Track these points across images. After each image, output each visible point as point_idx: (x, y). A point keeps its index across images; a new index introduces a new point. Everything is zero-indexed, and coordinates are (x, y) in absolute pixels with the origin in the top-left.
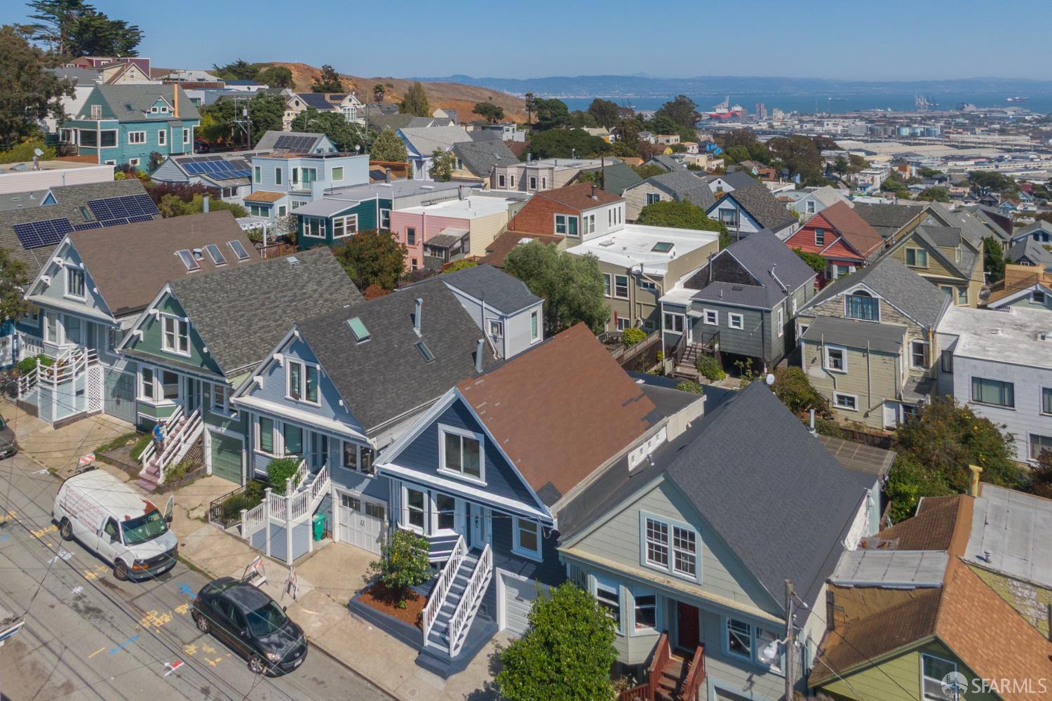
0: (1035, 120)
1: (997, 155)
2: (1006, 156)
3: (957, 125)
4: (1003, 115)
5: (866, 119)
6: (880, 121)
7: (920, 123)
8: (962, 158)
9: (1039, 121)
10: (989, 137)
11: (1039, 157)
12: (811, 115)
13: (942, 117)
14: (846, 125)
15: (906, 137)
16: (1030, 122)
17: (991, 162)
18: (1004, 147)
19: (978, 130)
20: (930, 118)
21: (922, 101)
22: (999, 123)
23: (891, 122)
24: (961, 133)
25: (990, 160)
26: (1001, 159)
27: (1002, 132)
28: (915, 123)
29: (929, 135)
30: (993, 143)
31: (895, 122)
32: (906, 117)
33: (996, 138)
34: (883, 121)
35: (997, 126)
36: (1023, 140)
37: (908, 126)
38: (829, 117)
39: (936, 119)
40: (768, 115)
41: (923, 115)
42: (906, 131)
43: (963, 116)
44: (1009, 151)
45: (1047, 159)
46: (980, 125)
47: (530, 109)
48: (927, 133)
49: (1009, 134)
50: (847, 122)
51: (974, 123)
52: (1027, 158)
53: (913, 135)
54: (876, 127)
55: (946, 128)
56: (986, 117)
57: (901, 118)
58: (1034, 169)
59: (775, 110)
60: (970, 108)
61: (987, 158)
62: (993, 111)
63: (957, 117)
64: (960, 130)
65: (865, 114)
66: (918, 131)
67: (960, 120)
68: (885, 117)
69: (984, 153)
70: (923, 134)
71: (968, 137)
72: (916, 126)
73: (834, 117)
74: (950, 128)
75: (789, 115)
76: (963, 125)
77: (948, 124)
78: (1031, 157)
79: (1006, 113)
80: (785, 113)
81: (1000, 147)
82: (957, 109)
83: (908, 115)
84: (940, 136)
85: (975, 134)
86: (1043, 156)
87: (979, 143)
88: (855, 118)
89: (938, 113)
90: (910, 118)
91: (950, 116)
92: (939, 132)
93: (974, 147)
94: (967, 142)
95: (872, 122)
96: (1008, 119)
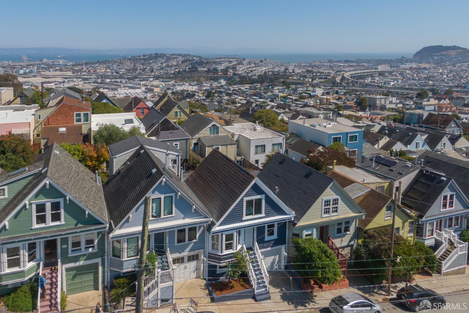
0: (72, 65)
1: (63, 80)
2: (66, 80)
3: (42, 68)
4: (58, 63)
6: (8, 67)
7: (27, 68)
8: (49, 82)
9: (73, 65)
10: (56, 73)
11: (77, 80)
13: (35, 65)
15: (22, 74)
16: (70, 66)
17: (60, 83)
18: (64, 77)
19: (51, 70)
20: (30, 65)
21: (25, 57)
22: (59, 67)
23: (13, 67)
24: (45, 72)
26: (64, 82)
27: (61, 70)
28: (24, 67)
30: (59, 75)
31: (15, 68)
32: (19, 65)
33: (59, 73)
34: (10, 67)
35: (58, 68)
36: (70, 73)
37: (22, 69)
39: (33, 65)
41: (26, 64)
42: (21, 72)
43: (43, 64)
44: (66, 78)
45: (80, 81)
46: (52, 68)
48: (31, 72)
49: (64, 71)
51: (49, 67)
52: (73, 81)
53: (25, 73)
55: (38, 69)
56: (52, 64)
57: (17, 66)
60: (45, 60)
62: (54, 62)
63: (40, 64)
64: (44, 70)
66: (27, 71)
67: (43, 66)
68: (10, 65)
69: (57, 79)
70: (29, 72)
71: (48, 73)
72: (25, 69)
76: (45, 68)
77: (38, 67)
78: (75, 80)
79: (59, 62)
81: (62, 77)
82: (40, 61)
84: (36, 73)
85: (50, 72)
87: (54, 76)
89: (32, 63)
90: (21, 65)
91: (38, 64)
93: (52, 77)
94: (49, 75)
95: (4, 67)
96: (61, 65)
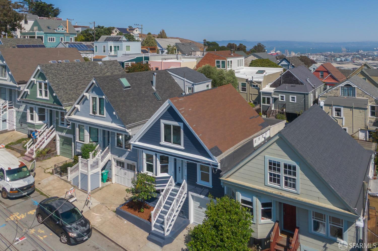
3: (357, 57)
4: (373, 54)
5: (324, 56)
6: (329, 56)
7: (344, 57)
10: (368, 62)
12: (305, 54)
13: (351, 55)
14: (317, 57)
15: (339, 61)
18: (374, 65)
19: (364, 59)
20: (347, 55)
21: (344, 49)
22: (372, 57)
23: (333, 56)
24: (358, 60)
27: (373, 59)
28: (342, 57)
29: (347, 61)
31: (334, 57)
32: (338, 55)
33: (371, 62)
34: (330, 56)
35: (371, 58)
37: (339, 57)
38: (311, 55)
39: (349, 55)
40: (289, 54)
41: (344, 54)
42: (338, 59)
43: (359, 54)
46: (365, 57)
47: (205, 45)
48: (346, 60)
49: (376, 61)
50: (318, 56)
51: (363, 57)
53: (341, 61)
54: (328, 58)
55: (353, 58)
56: (367, 55)
59: (292, 52)
60: (361, 52)
62: (369, 53)
63: (357, 54)
64: (358, 59)
65: (324, 54)
66: (343, 59)
67: (358, 56)
68: (331, 54)
70: (344, 60)
71: (361, 62)
73: (313, 55)
75: (297, 54)
76: (360, 57)
77: (353, 57)
79: (374, 53)
80: (295, 53)
81: (372, 65)
82: (357, 52)
83: (339, 54)
85: (363, 60)
88: (320, 55)
89: (350, 53)
90: (340, 55)
91: (354, 54)
92: (350, 60)
95: (326, 56)
96: (375, 55)
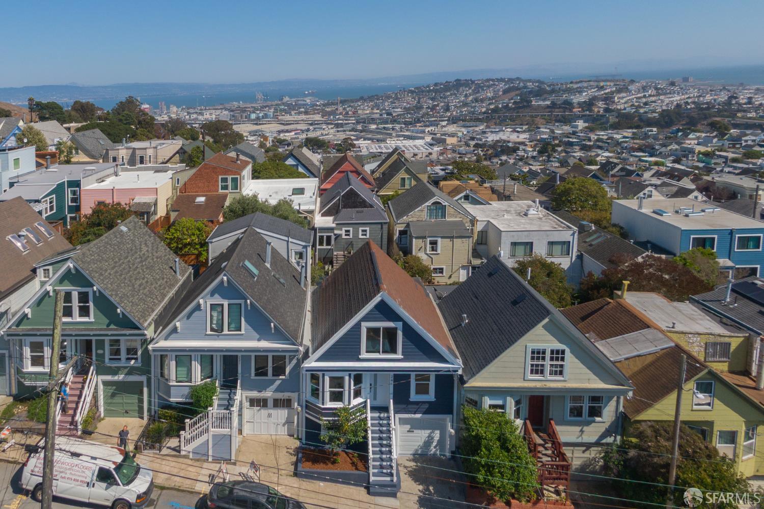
0: (323, 104)
1: (306, 128)
2: (311, 128)
3: (281, 110)
4: (304, 103)
5: (229, 110)
6: (237, 110)
7: (261, 110)
8: (287, 131)
9: (324, 105)
10: (299, 117)
11: (328, 127)
12: (194, 108)
13: (272, 105)
14: (217, 114)
15: (254, 120)
16: (320, 106)
17: (303, 132)
18: (308, 122)
19: (293, 113)
20: (266, 107)
21: (260, 96)
22: (304, 108)
23: (243, 110)
25: (303, 131)
26: (308, 130)
27: (306, 113)
28: (257, 110)
29: (266, 118)
30: (302, 120)
31: (245, 111)
32: (252, 107)
33: (303, 117)
34: (239, 110)
35: (303, 110)
36: (318, 117)
37: (254, 112)
38: (205, 109)
39: (269, 107)
40: (167, 110)
41: (261, 105)
42: (253, 116)
43: (283, 104)
44: (311, 124)
45: (332, 128)
46: (294, 110)
48: (266, 116)
49: (310, 114)
50: (218, 112)
51: (290, 108)
52: (321, 128)
53: (258, 118)
54: (236, 115)
55: (275, 112)
56: (296, 105)
57: (249, 108)
58: (326, 135)
59: (171, 106)
60: (286, 99)
61: (301, 130)
62: (298, 100)
63: (280, 105)
64: (283, 114)
65: (228, 106)
66: (261, 115)
67: (282, 107)
68: (239, 107)
69: (299, 127)
70: (263, 117)
71: (288, 118)
72: (258, 112)
73: (209, 109)
74: (277, 112)
75: (180, 109)
76: (285, 110)
77: (276, 109)
78: (324, 127)
80: (178, 107)
81: (306, 122)
82: (280, 100)
83: (253, 105)
84: (273, 118)
85: (291, 115)
86: (330, 127)
87: (296, 121)
88: (222, 109)
89: (269, 103)
90: (254, 107)
91: (276, 105)
92: (272, 116)
93: (293, 124)
94: (289, 121)
95: (232, 111)
96: (308, 104)
